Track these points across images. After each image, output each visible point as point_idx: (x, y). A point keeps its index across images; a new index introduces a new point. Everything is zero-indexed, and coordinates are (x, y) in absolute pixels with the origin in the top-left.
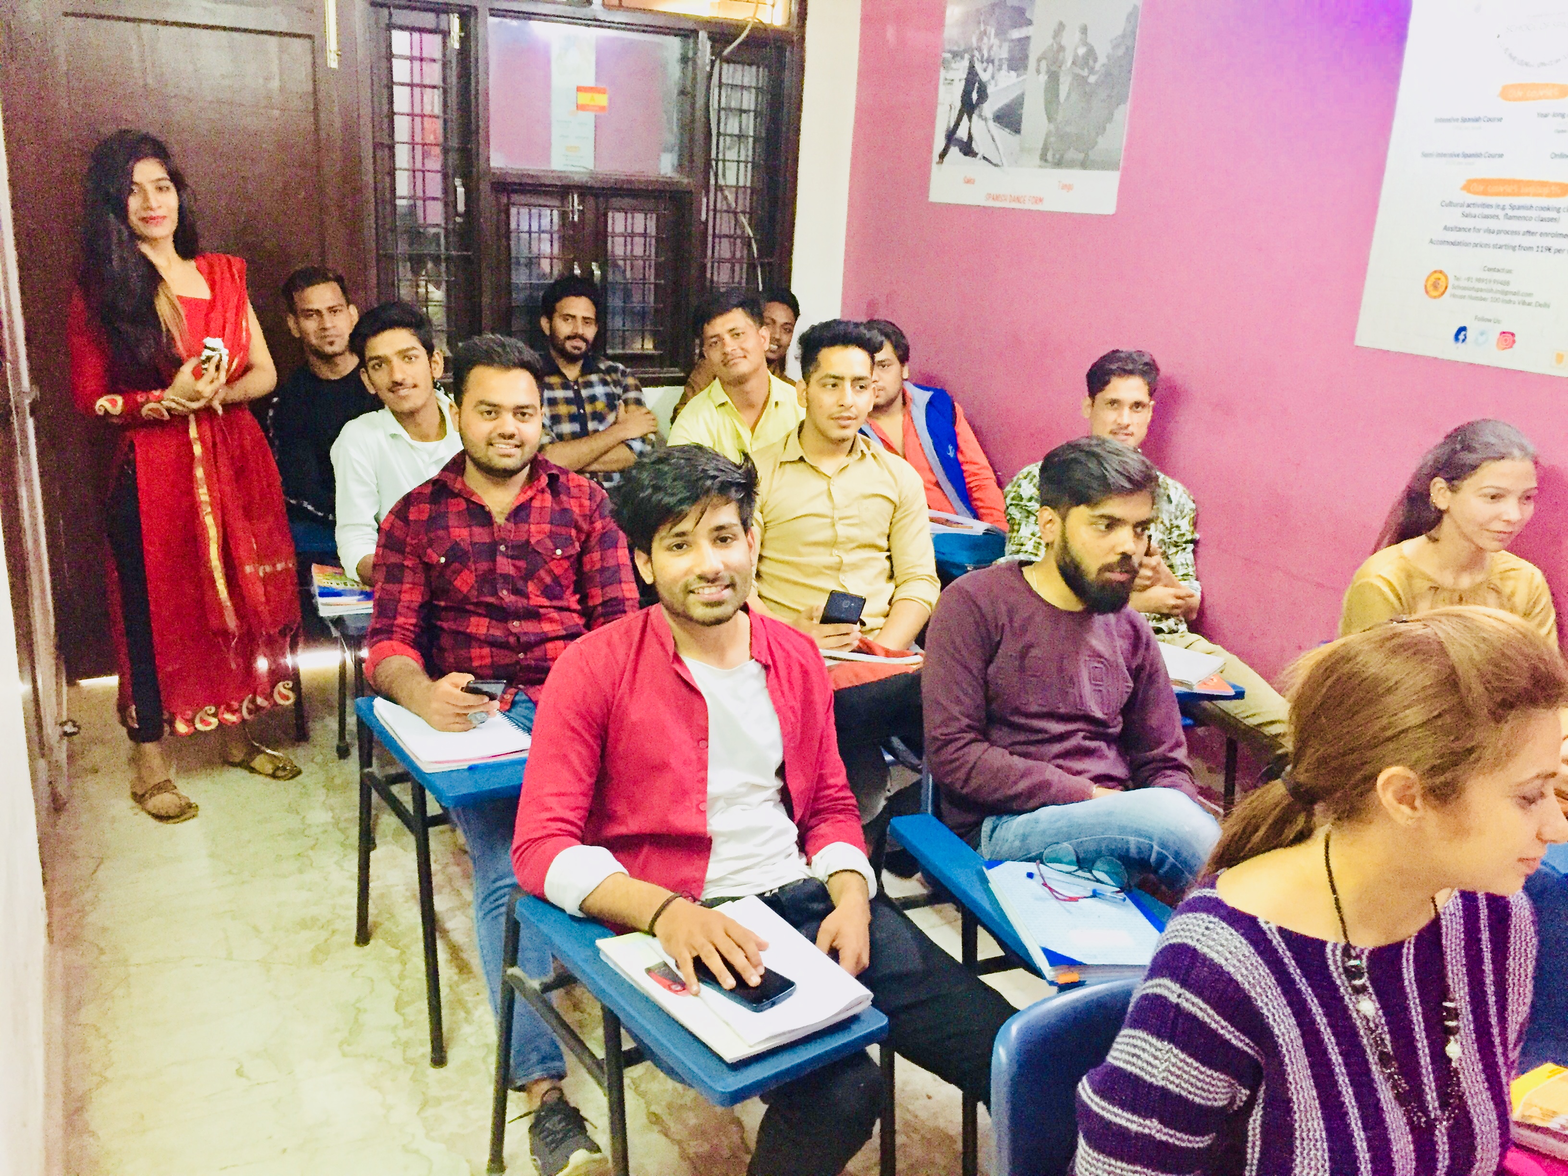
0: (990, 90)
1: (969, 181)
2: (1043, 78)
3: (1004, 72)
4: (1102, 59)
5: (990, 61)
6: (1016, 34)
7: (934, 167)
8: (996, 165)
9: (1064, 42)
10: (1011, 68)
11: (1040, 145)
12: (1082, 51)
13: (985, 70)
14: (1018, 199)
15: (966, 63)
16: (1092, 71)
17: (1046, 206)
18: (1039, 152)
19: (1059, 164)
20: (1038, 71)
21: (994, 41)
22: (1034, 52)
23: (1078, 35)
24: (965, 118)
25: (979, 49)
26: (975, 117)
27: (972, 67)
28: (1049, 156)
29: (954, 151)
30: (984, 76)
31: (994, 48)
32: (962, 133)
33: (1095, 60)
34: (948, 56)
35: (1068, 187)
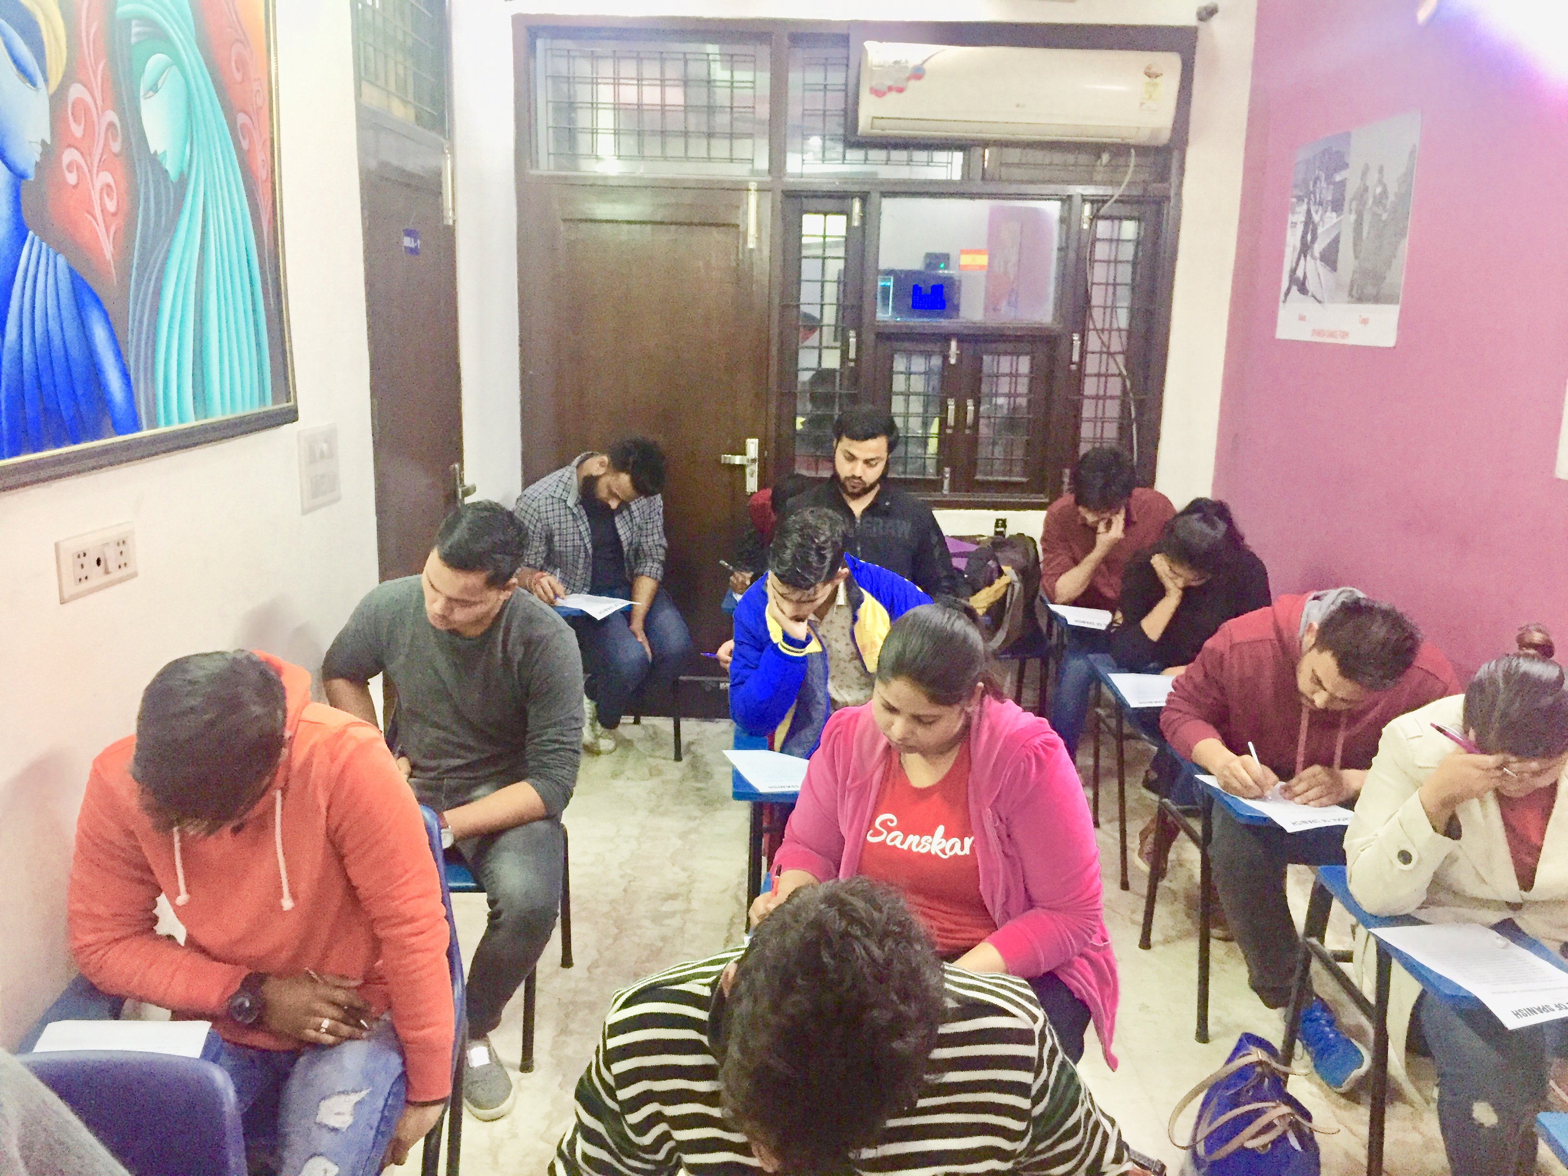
0: (1320, 230)
1: (1302, 318)
2: (1353, 217)
3: (1328, 214)
4: (1392, 198)
5: (1321, 204)
6: (1338, 178)
7: (1281, 304)
8: (1320, 302)
9: (1368, 183)
10: (1334, 210)
11: (1348, 282)
12: (1379, 190)
13: (1317, 212)
14: (1332, 334)
15: (1304, 207)
16: (1384, 207)
17: (1350, 341)
18: (1347, 289)
19: (1360, 300)
20: (1350, 211)
21: (1324, 184)
22: (1350, 191)
23: (1376, 176)
24: (1302, 258)
25: (1314, 193)
26: (1308, 257)
27: (1309, 211)
28: (1354, 293)
29: (1294, 288)
30: (1316, 218)
31: (1324, 191)
32: (1300, 273)
33: (1387, 198)
34: (1294, 200)
35: (1365, 321)
